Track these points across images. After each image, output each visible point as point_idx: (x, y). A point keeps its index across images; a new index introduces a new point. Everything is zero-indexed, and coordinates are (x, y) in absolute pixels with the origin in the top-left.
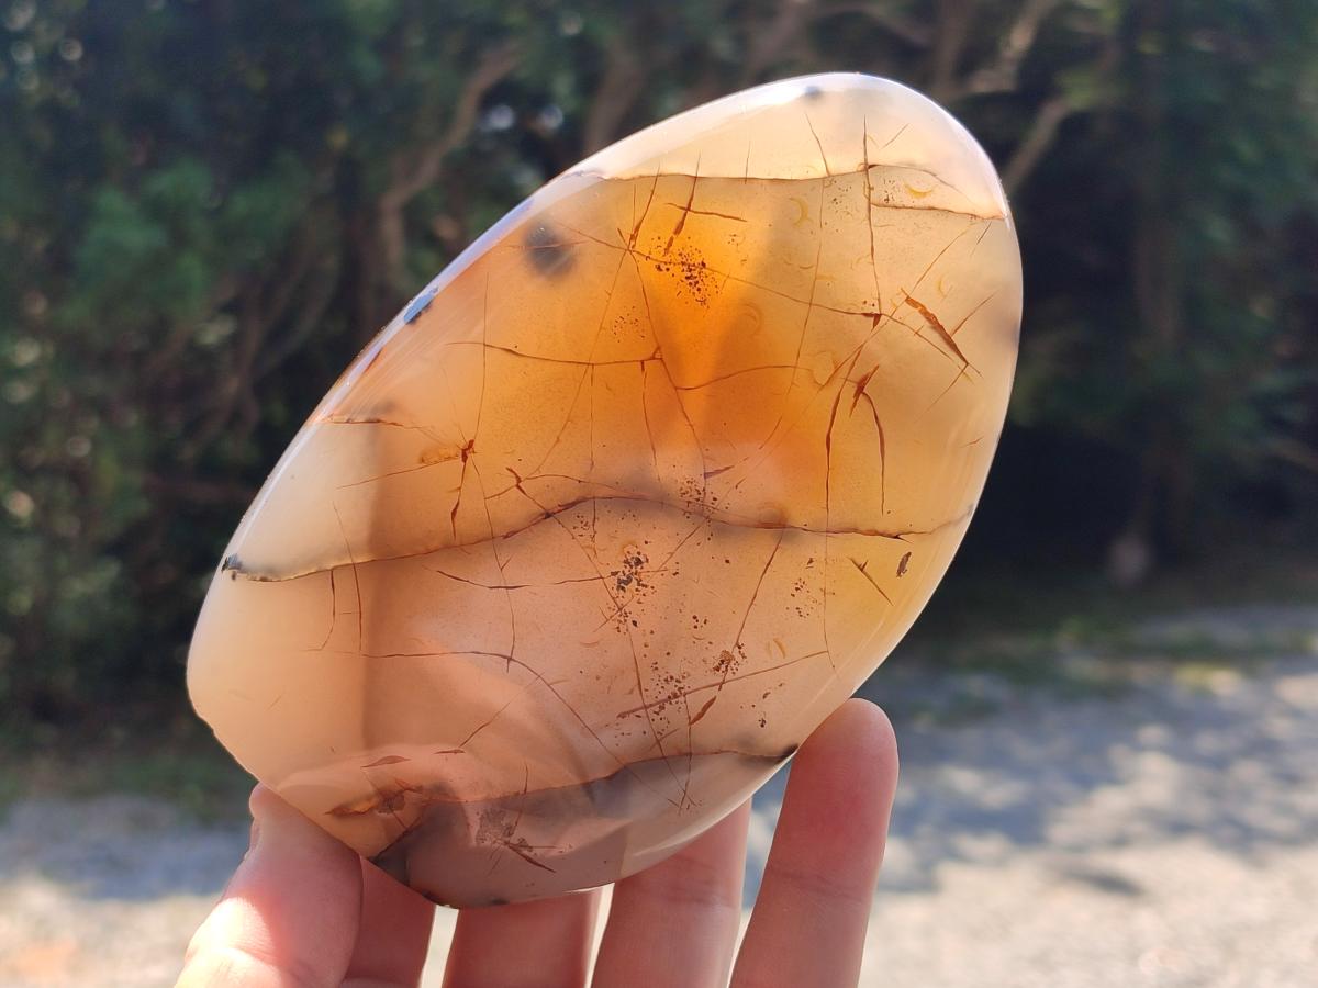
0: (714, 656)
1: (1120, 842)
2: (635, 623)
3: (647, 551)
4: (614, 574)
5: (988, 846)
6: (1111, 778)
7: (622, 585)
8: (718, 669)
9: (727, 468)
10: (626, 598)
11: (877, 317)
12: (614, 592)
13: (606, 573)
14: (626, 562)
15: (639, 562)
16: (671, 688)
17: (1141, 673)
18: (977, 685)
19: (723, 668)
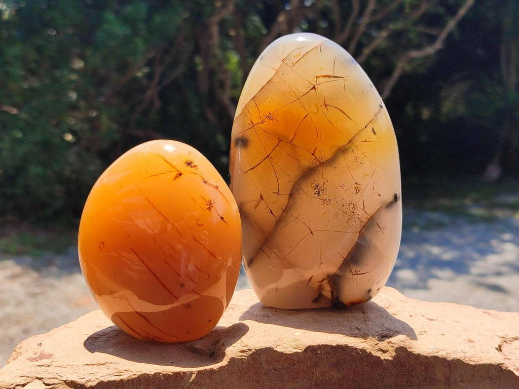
0: (353, 191)
1: (499, 274)
2: (329, 200)
3: (317, 182)
4: (315, 194)
5: (446, 273)
6: (493, 251)
7: (318, 194)
8: (357, 193)
9: (316, 149)
10: (322, 197)
11: (314, 87)
12: (319, 197)
13: (313, 195)
14: (315, 189)
15: (317, 186)
16: (351, 206)
17: (499, 213)
18: (435, 216)
19: (358, 191)
